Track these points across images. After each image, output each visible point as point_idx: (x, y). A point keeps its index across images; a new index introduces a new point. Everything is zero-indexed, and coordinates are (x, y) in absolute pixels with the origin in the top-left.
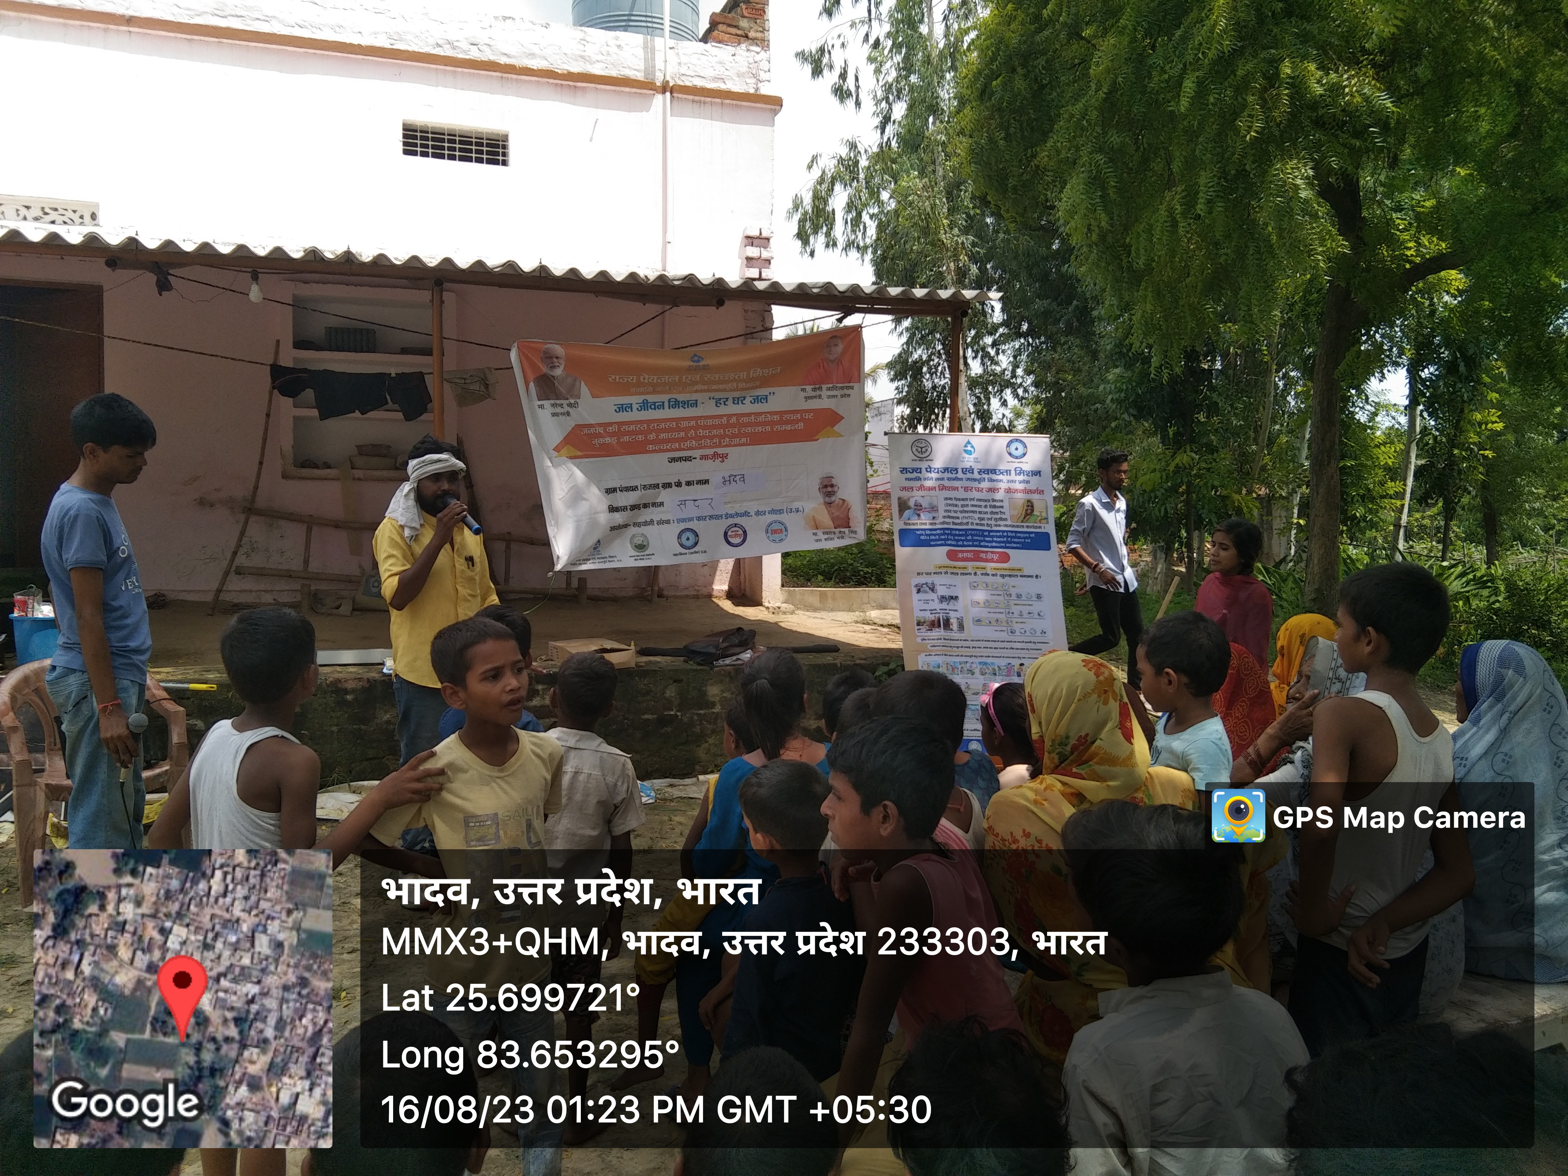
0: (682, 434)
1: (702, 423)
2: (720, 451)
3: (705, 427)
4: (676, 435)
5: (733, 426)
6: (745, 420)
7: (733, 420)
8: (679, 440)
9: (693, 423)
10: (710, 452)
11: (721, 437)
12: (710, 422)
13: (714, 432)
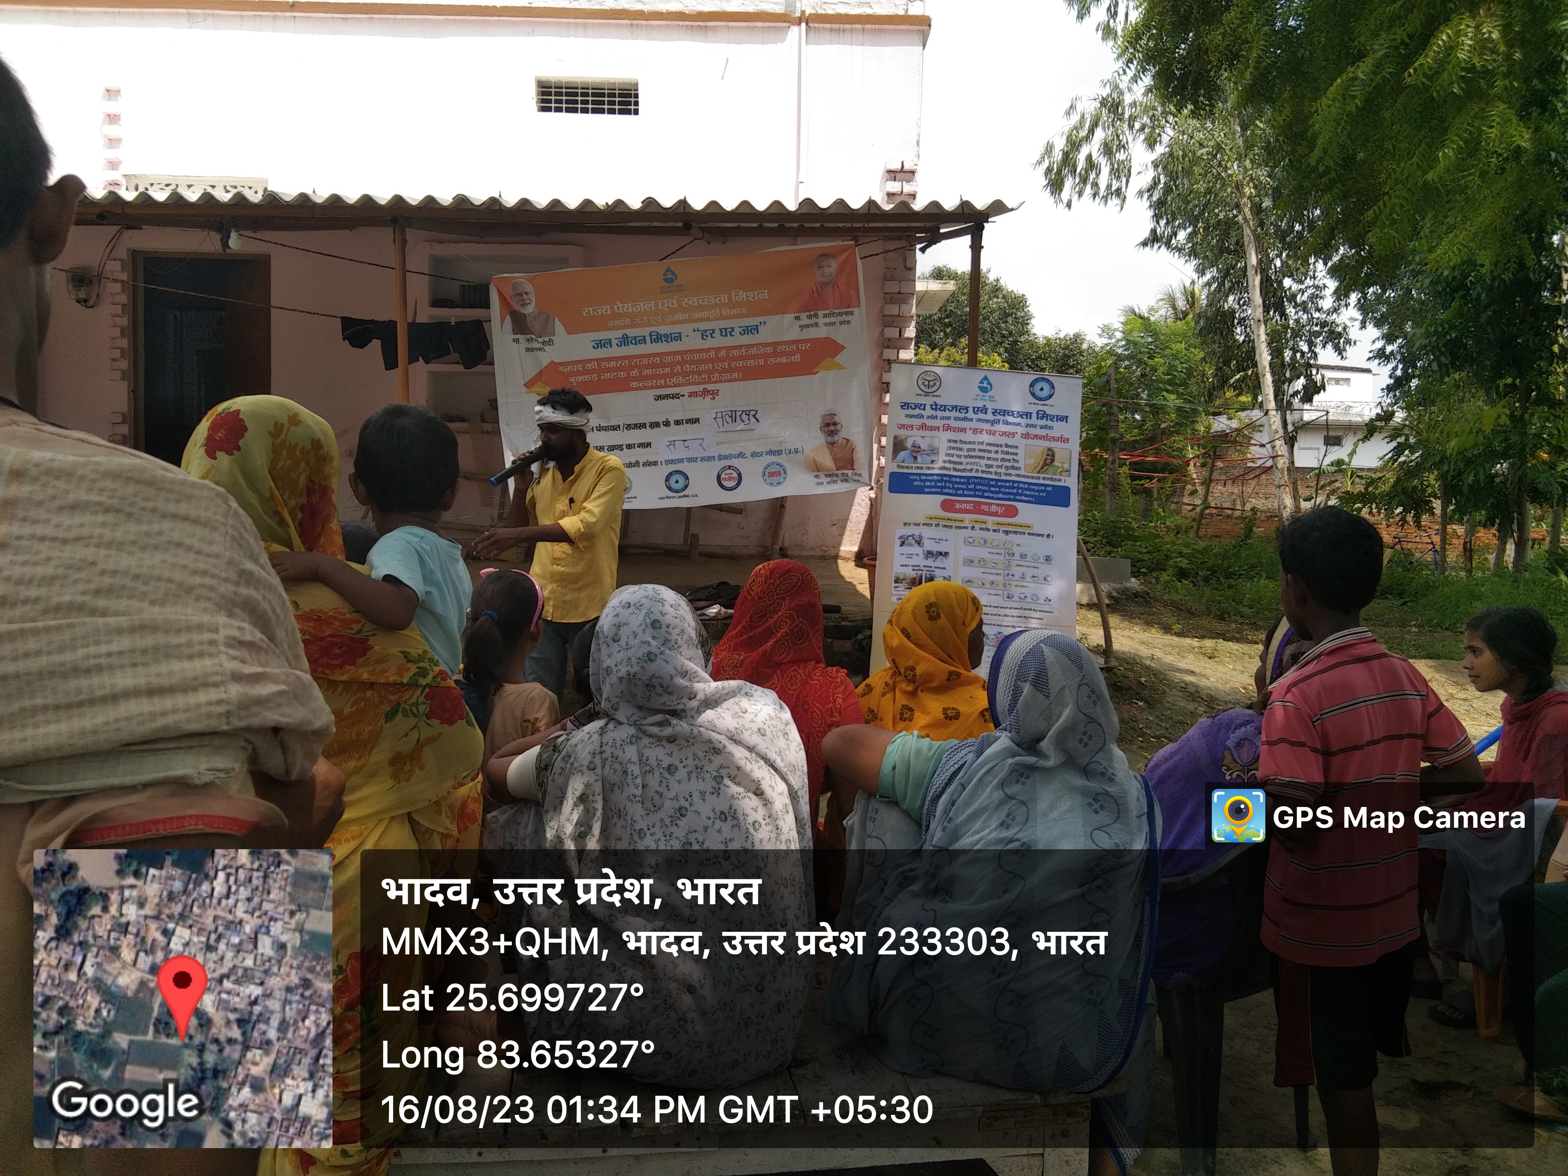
0: (668, 370)
1: (688, 357)
2: (710, 387)
3: (691, 362)
4: (660, 371)
5: (723, 360)
6: (736, 353)
7: (723, 353)
8: (664, 376)
9: (678, 358)
10: (699, 388)
11: (709, 372)
12: (697, 356)
13: (703, 367)
